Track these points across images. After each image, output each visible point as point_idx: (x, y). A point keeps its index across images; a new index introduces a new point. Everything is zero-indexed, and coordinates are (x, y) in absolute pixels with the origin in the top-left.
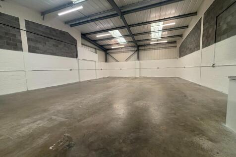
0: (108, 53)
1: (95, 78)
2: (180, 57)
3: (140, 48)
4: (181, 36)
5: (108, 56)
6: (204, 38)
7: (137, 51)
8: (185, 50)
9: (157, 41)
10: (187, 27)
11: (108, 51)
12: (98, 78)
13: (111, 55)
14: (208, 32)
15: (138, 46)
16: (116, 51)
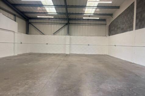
0: (30, 23)
1: (12, 55)
2: (109, 35)
3: (70, 22)
4: (111, 15)
5: (30, 26)
6: (138, 20)
7: (67, 24)
8: (116, 29)
9: (89, 16)
10: (118, 7)
11: (30, 21)
12: (16, 54)
13: (35, 25)
14: (142, 15)
15: (69, 19)
16: (42, 21)
